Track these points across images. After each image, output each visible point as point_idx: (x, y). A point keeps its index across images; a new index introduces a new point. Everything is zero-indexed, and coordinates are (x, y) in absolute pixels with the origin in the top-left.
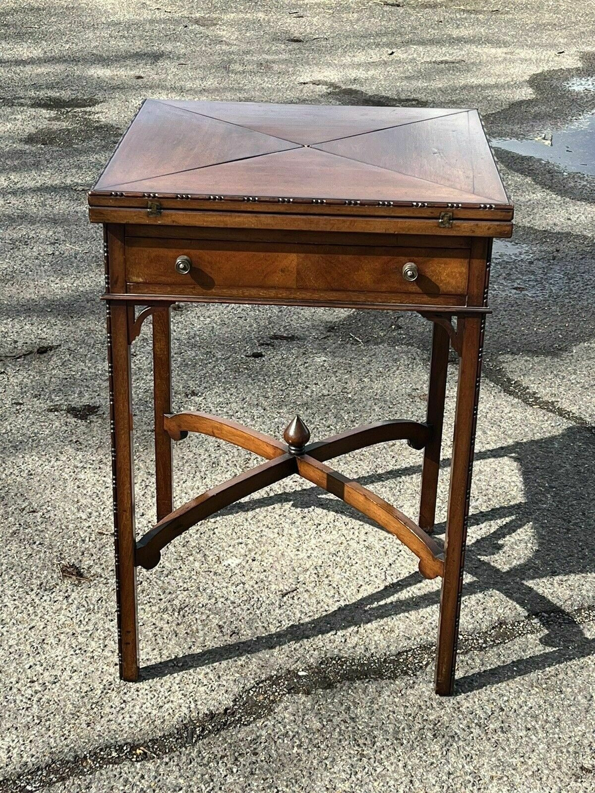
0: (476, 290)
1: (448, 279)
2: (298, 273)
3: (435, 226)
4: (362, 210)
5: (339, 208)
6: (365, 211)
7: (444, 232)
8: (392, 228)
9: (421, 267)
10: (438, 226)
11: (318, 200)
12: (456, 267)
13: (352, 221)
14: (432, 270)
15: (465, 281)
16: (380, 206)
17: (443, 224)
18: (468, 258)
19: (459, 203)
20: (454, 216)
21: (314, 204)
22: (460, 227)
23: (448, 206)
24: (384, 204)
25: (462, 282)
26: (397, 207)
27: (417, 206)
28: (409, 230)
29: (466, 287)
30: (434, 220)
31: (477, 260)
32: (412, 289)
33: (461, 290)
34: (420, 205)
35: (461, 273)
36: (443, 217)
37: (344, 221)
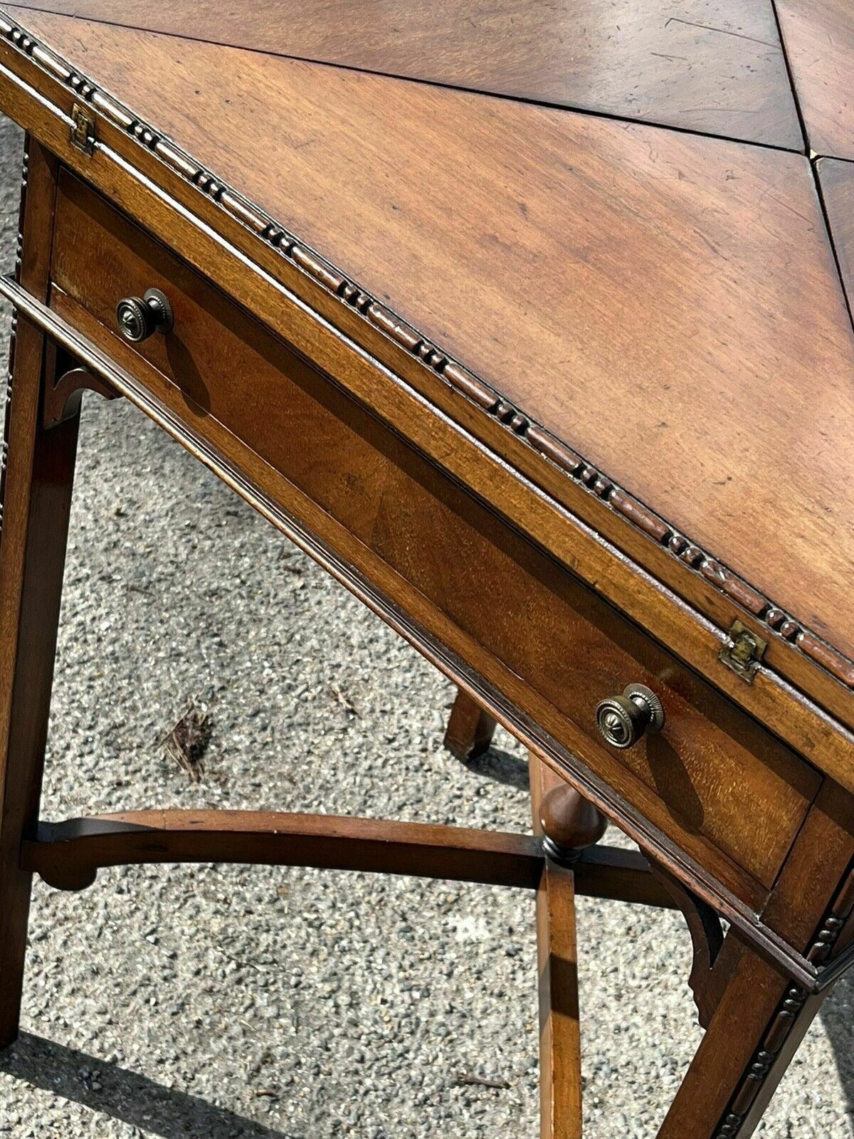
0: (799, 897)
1: (733, 810)
2: (382, 509)
3: (707, 647)
4: (529, 459)
5: (472, 412)
6: (536, 470)
7: (726, 683)
8: (590, 568)
9: (673, 721)
10: (715, 654)
11: (432, 352)
12: (767, 797)
13: (496, 473)
14: (697, 752)
15: (777, 851)
16: (577, 481)
17: (730, 656)
18: (807, 797)
19: (806, 627)
20: (768, 654)
21: (418, 359)
22: (774, 701)
23: (762, 614)
24: (591, 483)
25: (767, 849)
26: (620, 515)
27: (679, 551)
28: (632, 605)
29: (774, 869)
30: (713, 628)
31: (832, 823)
32: (634, 761)
33: (757, 866)
34: (689, 552)
35: (772, 821)
36: (736, 637)
37: (477, 458)
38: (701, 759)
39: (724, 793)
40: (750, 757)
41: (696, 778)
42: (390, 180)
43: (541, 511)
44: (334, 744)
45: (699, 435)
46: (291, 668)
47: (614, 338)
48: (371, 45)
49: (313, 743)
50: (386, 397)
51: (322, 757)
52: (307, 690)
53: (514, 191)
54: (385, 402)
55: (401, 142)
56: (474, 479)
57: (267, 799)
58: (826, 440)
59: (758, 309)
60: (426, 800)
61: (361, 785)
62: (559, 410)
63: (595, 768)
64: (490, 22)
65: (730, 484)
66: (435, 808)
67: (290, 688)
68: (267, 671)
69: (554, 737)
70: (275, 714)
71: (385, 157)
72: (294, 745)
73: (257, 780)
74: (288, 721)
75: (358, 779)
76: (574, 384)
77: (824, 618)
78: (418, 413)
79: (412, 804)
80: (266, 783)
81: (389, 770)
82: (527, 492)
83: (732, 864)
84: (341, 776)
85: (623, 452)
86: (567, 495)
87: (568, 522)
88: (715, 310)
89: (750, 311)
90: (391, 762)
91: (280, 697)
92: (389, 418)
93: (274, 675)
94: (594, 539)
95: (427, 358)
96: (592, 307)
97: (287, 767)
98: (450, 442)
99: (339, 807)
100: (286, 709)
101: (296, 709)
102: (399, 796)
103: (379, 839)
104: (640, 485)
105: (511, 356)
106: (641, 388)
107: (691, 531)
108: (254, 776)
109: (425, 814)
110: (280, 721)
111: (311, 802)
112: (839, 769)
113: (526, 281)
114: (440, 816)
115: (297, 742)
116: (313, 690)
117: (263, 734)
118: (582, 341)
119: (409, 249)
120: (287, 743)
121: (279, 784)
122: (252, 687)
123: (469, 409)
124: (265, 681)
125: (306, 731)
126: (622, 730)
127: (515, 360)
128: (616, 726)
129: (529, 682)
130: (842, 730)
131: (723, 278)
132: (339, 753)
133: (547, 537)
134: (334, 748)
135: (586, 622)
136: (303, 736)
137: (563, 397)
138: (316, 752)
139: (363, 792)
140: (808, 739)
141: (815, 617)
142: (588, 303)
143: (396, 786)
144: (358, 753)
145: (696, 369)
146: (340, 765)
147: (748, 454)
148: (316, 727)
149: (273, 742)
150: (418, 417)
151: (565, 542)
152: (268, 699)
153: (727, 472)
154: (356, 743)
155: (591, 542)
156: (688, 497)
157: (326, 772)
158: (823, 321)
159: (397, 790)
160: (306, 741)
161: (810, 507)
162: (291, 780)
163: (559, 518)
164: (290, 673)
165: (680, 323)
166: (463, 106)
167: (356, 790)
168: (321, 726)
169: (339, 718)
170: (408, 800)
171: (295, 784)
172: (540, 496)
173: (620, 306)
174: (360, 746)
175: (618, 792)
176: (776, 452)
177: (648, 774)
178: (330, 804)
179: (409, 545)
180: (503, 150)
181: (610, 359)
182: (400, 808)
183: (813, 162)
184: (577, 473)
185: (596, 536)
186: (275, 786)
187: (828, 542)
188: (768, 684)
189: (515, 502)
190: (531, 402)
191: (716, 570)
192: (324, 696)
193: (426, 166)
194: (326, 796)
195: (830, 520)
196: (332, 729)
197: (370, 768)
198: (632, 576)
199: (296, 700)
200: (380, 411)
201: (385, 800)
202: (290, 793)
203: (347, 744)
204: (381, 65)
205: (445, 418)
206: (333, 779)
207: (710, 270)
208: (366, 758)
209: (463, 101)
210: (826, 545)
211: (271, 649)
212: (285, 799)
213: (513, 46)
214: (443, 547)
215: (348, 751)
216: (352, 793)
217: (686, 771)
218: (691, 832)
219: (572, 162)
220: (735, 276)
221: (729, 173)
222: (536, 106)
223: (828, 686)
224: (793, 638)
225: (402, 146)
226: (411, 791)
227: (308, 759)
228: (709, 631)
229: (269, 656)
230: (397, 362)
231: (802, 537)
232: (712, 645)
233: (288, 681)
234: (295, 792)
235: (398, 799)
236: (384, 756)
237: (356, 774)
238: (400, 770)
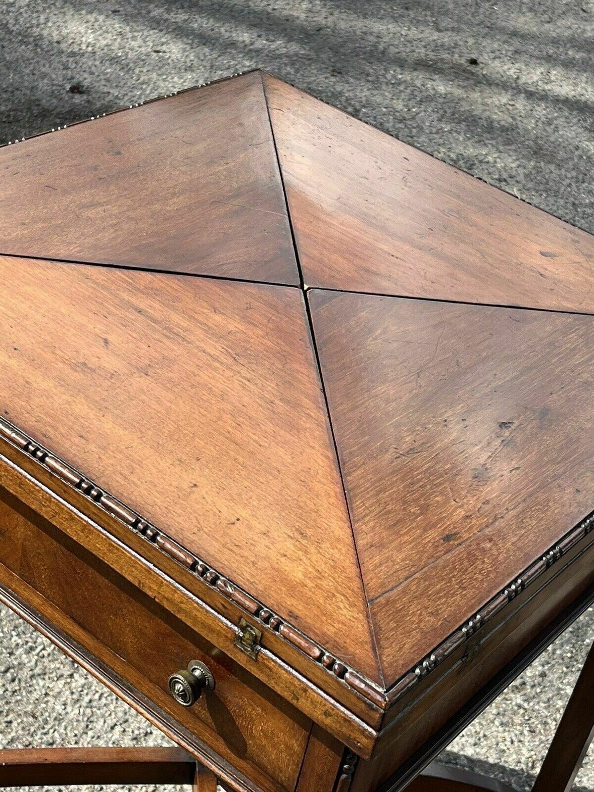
1: (264, 742)
3: (226, 637)
4: (105, 518)
5: (65, 488)
6: (109, 525)
7: (241, 659)
8: (150, 588)
9: (220, 684)
10: (232, 641)
11: (37, 449)
12: (283, 731)
13: (86, 527)
14: (238, 703)
15: (294, 767)
16: (135, 531)
17: (241, 642)
18: (307, 731)
19: (285, 620)
20: (263, 640)
21: (28, 454)
22: (271, 670)
23: (257, 614)
24: (144, 532)
25: (288, 765)
26: (163, 552)
27: (202, 574)
28: (179, 611)
29: (294, 780)
30: (229, 624)
31: (324, 746)
32: (200, 712)
33: (283, 778)
34: (208, 574)
35: (288, 747)
36: (243, 629)
37: (72, 518)
38: (240, 708)
39: (257, 729)
40: (269, 705)
41: (239, 722)
42: (13, 330)
43: (116, 551)
44: (64, 686)
45: (218, 490)
46: (32, 634)
47: (164, 427)
48: (5, 236)
49: (49, 687)
50: (11, 480)
51: (55, 697)
52: (44, 649)
53: (100, 330)
54: (11, 483)
55: (22, 302)
56: (72, 532)
57: (17, 732)
58: (304, 486)
59: (262, 398)
60: (131, 720)
61: (84, 714)
62: (123, 483)
63: (177, 718)
64: (91, 213)
65: (238, 524)
66: (138, 725)
67: (32, 649)
68: (15, 638)
69: (150, 698)
70: (21, 669)
71: (10, 314)
72: (35, 690)
73: (9, 719)
74: (30, 673)
75: (82, 710)
76: (135, 462)
77: (297, 612)
78: (32, 489)
79: (121, 724)
80: (16, 719)
81: (104, 701)
82: (105, 539)
83: (269, 778)
84: (69, 709)
85: (166, 508)
86: (130, 540)
87: (133, 558)
88: (234, 401)
89: (257, 400)
90: (105, 695)
91: (24, 656)
92: (14, 494)
93: (19, 641)
94: (150, 569)
95: (34, 453)
96: (150, 407)
97: (31, 707)
98: (54, 508)
99: (68, 732)
100: (29, 665)
101: (36, 664)
102: (111, 720)
103: (78, 761)
104: (176, 530)
105: (92, 447)
106: (180, 461)
107: (209, 559)
108: (7, 716)
109: (130, 730)
110: (25, 674)
111: (48, 731)
112: (315, 714)
113: (105, 393)
114: (141, 731)
115: (37, 687)
116: (48, 649)
117: (13, 684)
118: (141, 431)
119: (24, 377)
120: (30, 689)
121: (25, 719)
122: (4, 651)
123: (62, 486)
124: (13, 646)
125: (44, 679)
126: (185, 694)
127: (94, 449)
128: (182, 691)
129: (130, 662)
130: (314, 687)
131: (241, 379)
132: (68, 693)
133: (121, 568)
134: (64, 689)
135: (159, 621)
136: (41, 683)
137: (126, 472)
138: (51, 693)
139: (85, 719)
140: (294, 695)
141: (291, 612)
142: (147, 405)
143: (109, 712)
144: (82, 691)
145: (219, 444)
146: (69, 701)
147: (251, 500)
148: (51, 676)
149: (20, 690)
150: (32, 492)
151: (132, 571)
152: (16, 659)
153: (236, 515)
154: (80, 684)
155: (149, 570)
156: (209, 536)
157: (59, 708)
158: (306, 402)
159: (110, 715)
160: (43, 687)
161: (292, 535)
162: (34, 716)
163: (127, 556)
164: (31, 637)
165: (210, 413)
166: (68, 273)
167: (80, 718)
168: (54, 674)
169: (67, 667)
170: (118, 721)
171: (36, 718)
172: (114, 542)
173: (169, 404)
174: (83, 686)
175: (194, 733)
176: (270, 497)
177: (210, 721)
178: (62, 730)
179: (44, 574)
180: (94, 302)
181: (161, 442)
182: (112, 728)
183: (305, 292)
184: (135, 525)
185: (151, 566)
186: (22, 722)
187: (302, 558)
188: (266, 659)
189: (99, 546)
190: (103, 479)
191: (226, 586)
192: (56, 652)
193: (39, 317)
194: (59, 725)
195: (304, 542)
196: (62, 676)
197: (90, 701)
198: (176, 592)
199: (36, 657)
200: (8, 489)
201: (102, 723)
202: (33, 725)
203: (73, 685)
204: (12, 249)
205: (50, 492)
206: (64, 712)
207: (232, 374)
208: (87, 694)
209: (67, 269)
210: (301, 560)
211: (17, 622)
212: (29, 730)
213: (104, 228)
214: (65, 574)
215: (74, 690)
216: (78, 721)
217: (232, 717)
218: (240, 758)
219: (142, 306)
220: (248, 376)
221: (248, 306)
222: (118, 269)
223: (301, 659)
224: (277, 628)
225: (23, 305)
226: (120, 714)
227: (46, 699)
228: (227, 626)
229: (16, 627)
230: (15, 457)
231: (285, 556)
232: (229, 635)
233: (30, 644)
234: (37, 725)
235: (111, 721)
236: (100, 692)
237: (80, 707)
238: (112, 700)
